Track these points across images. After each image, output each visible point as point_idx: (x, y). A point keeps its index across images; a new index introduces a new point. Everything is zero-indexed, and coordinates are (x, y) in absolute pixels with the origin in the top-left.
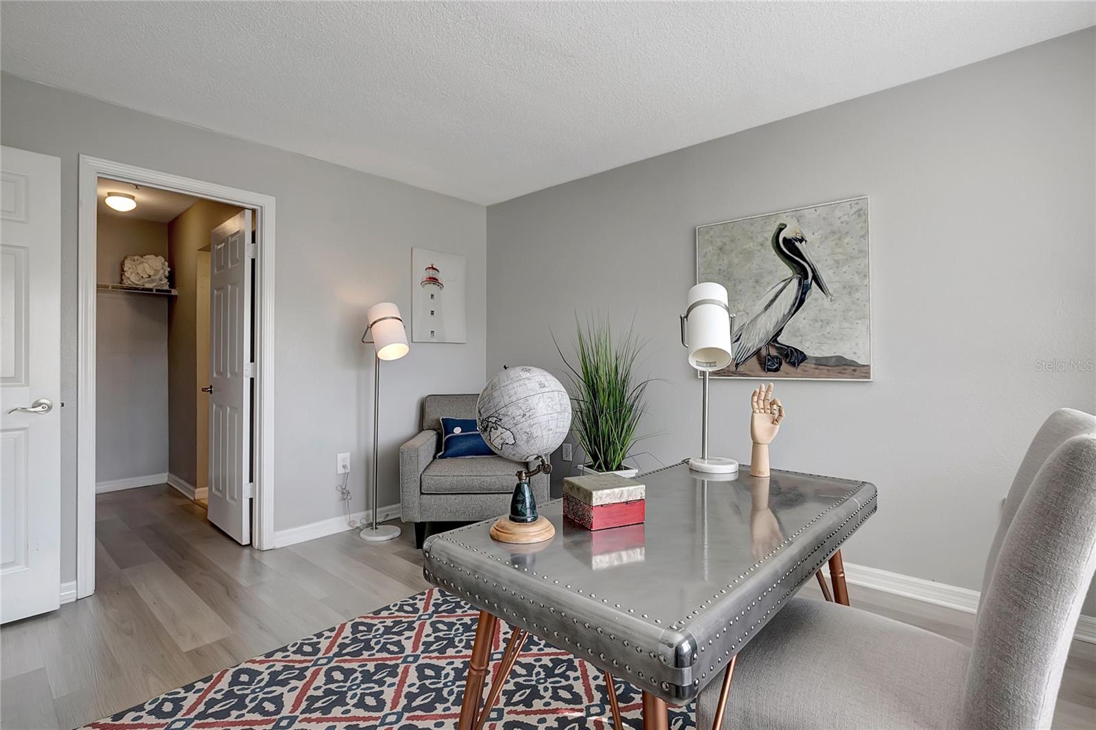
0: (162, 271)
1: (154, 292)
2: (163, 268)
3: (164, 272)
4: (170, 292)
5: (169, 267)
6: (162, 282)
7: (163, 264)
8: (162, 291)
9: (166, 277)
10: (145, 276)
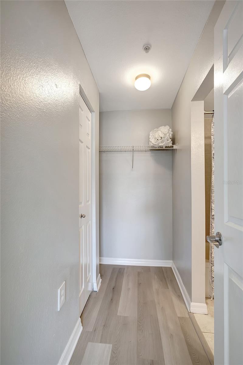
0: (168, 134)
1: (164, 148)
2: (168, 132)
3: (169, 135)
4: (173, 147)
5: (172, 131)
6: (168, 142)
7: (169, 130)
8: (169, 147)
9: (171, 138)
10: (160, 138)
